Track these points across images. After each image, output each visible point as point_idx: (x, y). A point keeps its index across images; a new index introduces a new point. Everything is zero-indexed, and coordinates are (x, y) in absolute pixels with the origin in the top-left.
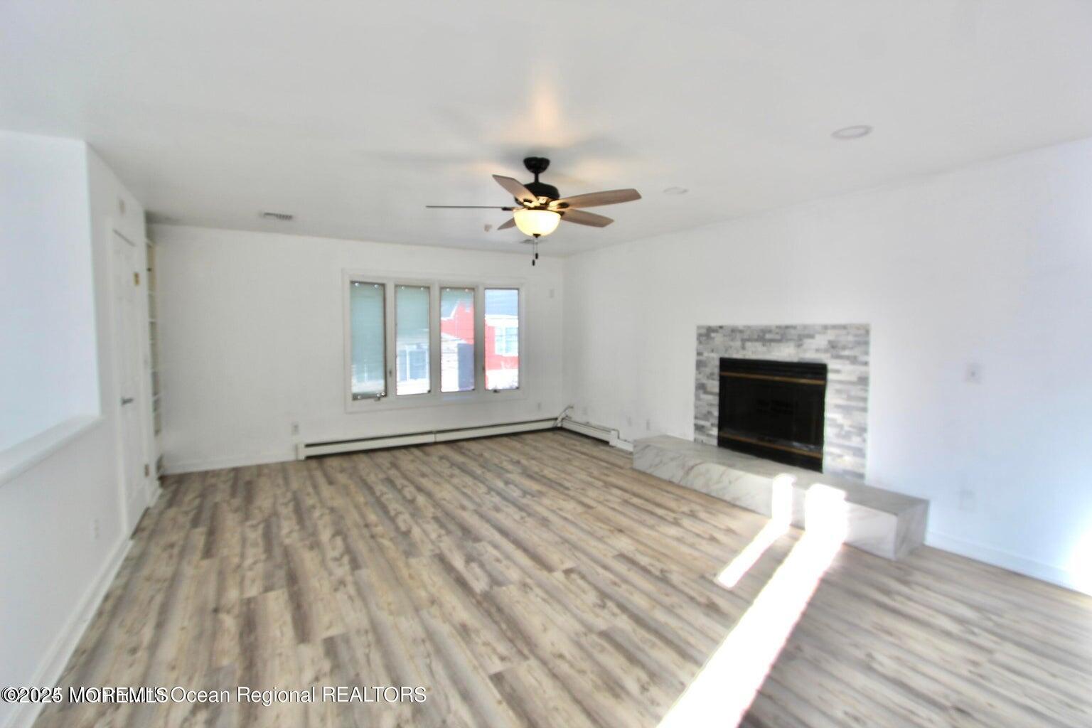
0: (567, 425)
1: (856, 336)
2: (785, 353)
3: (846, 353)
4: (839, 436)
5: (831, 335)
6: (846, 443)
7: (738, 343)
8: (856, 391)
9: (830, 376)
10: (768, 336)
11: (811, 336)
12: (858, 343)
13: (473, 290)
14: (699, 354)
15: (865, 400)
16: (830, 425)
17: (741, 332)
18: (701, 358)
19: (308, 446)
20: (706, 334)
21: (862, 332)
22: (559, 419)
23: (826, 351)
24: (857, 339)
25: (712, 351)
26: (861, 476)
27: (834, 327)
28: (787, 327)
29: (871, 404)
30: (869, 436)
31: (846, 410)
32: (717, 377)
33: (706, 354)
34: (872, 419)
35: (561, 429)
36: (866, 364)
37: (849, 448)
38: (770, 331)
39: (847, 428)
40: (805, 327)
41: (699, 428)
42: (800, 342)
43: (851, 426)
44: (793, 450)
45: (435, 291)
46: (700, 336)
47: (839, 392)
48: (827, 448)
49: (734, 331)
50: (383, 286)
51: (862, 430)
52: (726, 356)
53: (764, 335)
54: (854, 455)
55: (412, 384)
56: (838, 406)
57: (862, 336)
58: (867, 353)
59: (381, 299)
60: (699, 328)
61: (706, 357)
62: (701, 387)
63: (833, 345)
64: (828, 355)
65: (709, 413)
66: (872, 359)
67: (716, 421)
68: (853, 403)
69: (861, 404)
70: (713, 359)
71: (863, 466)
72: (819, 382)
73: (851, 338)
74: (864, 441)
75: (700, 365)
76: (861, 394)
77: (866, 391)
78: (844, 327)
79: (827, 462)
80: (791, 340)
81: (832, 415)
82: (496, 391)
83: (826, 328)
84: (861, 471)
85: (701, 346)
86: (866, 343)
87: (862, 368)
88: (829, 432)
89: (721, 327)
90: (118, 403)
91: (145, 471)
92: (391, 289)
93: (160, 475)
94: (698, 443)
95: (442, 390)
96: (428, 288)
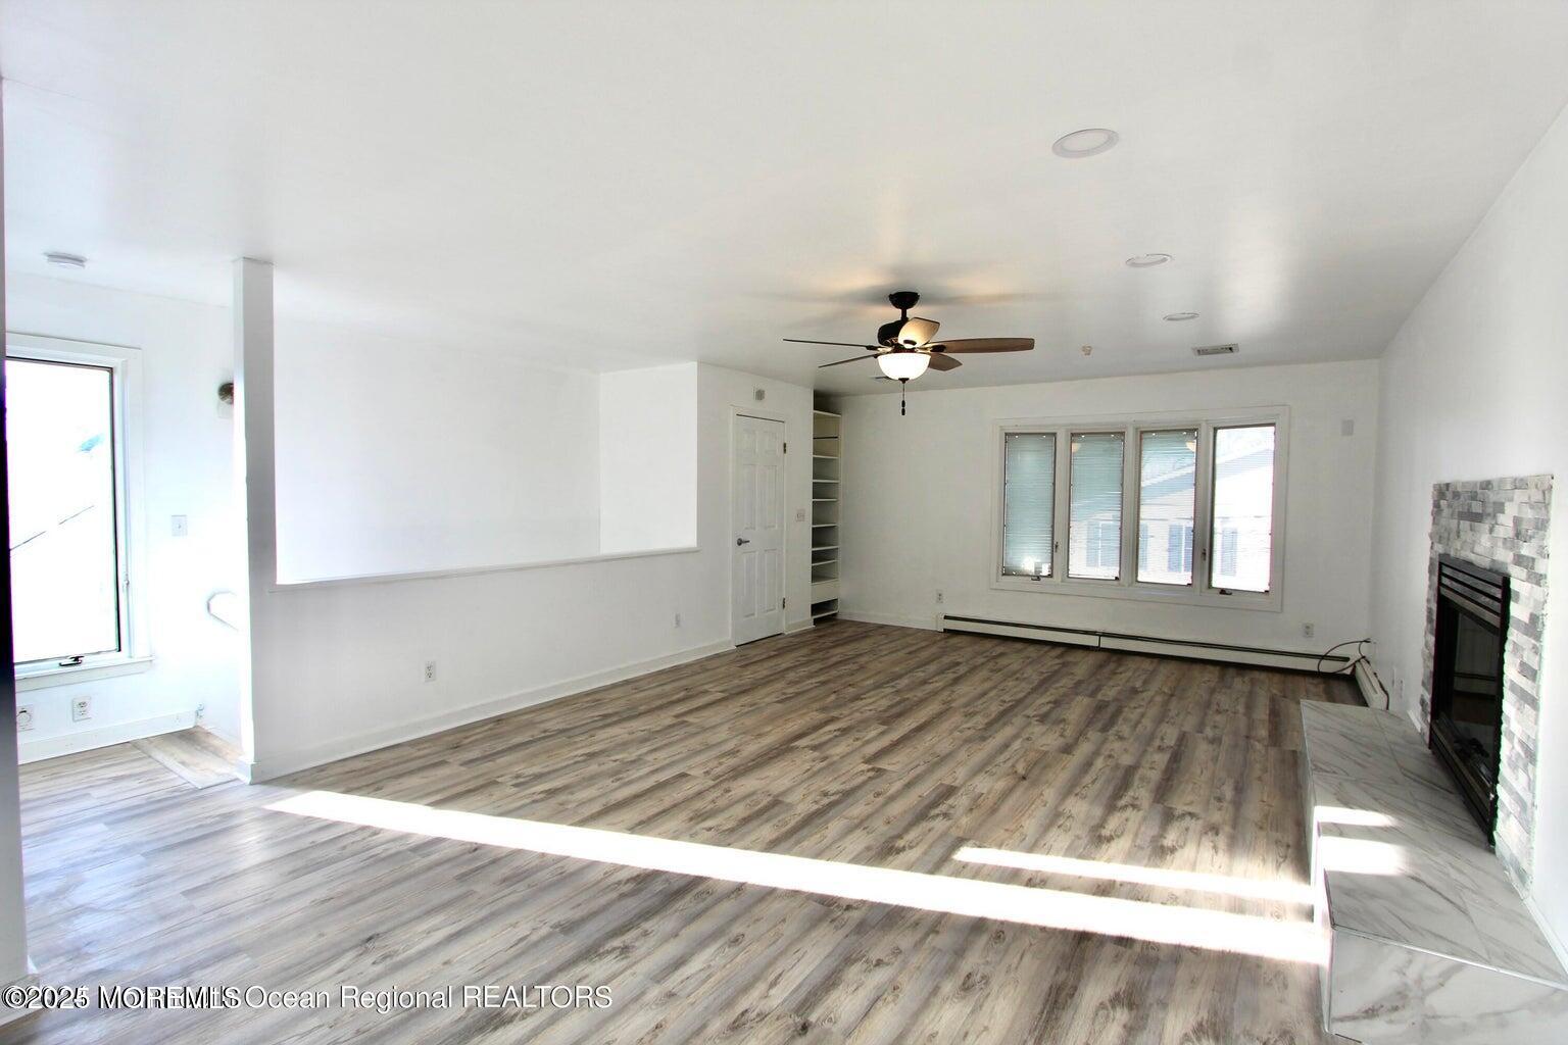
3: (1526, 550)
5: (1516, 505)
12: (1538, 526)
13: (1196, 432)
19: (946, 617)
22: (1352, 661)
23: (1511, 546)
26: (1523, 877)
36: (1543, 580)
45: (1131, 437)
50: (1054, 434)
55: (1093, 560)
58: (1544, 553)
59: (1050, 452)
63: (1517, 531)
64: (1510, 556)
66: (1550, 568)
82: (1223, 591)
84: (1524, 865)
86: (1545, 526)
87: (1540, 591)
90: (731, 542)
91: (781, 602)
92: (1062, 440)
93: (824, 612)
94: (1422, 734)
95: (1140, 579)
96: (1123, 433)
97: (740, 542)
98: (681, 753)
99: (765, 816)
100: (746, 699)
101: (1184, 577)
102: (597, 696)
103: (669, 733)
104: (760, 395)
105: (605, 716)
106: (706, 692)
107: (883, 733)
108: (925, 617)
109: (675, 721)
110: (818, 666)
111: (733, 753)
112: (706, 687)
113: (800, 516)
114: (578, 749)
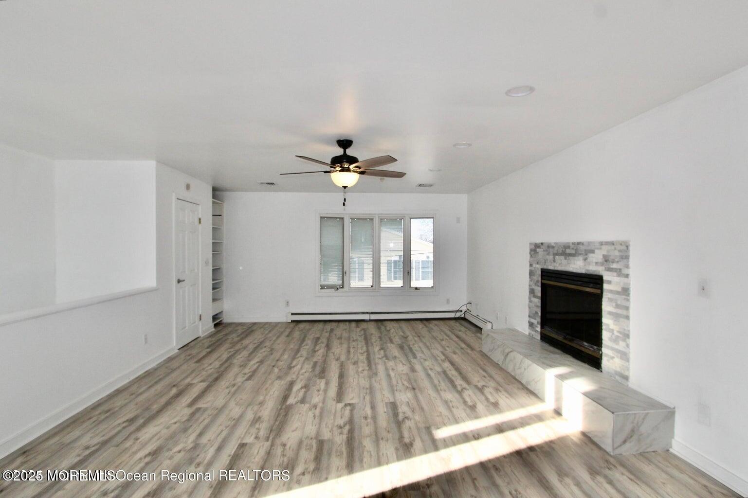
0: (468, 317)
1: (620, 251)
2: (577, 266)
3: (614, 266)
4: (611, 339)
5: (604, 251)
6: (616, 347)
7: (551, 257)
8: (620, 300)
9: (606, 286)
10: (568, 251)
11: (593, 252)
12: (622, 257)
13: (400, 221)
14: (531, 265)
15: (627, 308)
16: (606, 330)
17: (553, 247)
18: (532, 268)
19: (292, 314)
20: (535, 248)
21: (624, 248)
22: (463, 312)
23: (602, 264)
24: (621, 254)
25: (538, 263)
26: (626, 378)
27: (607, 243)
28: (579, 244)
29: (632, 313)
30: (631, 341)
31: (616, 316)
32: (540, 284)
33: (534, 266)
34: (633, 326)
35: (464, 319)
36: (627, 276)
37: (618, 351)
38: (569, 247)
39: (616, 333)
40: (589, 243)
41: (531, 325)
42: (586, 257)
43: (618, 332)
44: (583, 350)
45: (376, 221)
46: (531, 250)
47: (610, 300)
48: (605, 350)
49: (549, 246)
50: (342, 219)
51: (627, 336)
52: (545, 267)
53: (565, 251)
54: (621, 358)
55: (361, 280)
56: (610, 313)
57: (624, 251)
58: (627, 267)
59: (341, 227)
60: (531, 244)
61: (535, 268)
62: (532, 291)
63: (606, 259)
64: (603, 268)
65: (536, 313)
66: (631, 272)
67: (539, 320)
68: (619, 311)
69: (624, 312)
70: (538, 268)
71: (628, 369)
72: (598, 291)
73: (617, 253)
74: (628, 346)
75: (531, 273)
76: (624, 303)
77: (628, 300)
78: (613, 244)
79: (605, 362)
80: (581, 254)
81: (606, 320)
82: (416, 288)
83: (601, 244)
84: (626, 373)
85: (532, 259)
86: (627, 257)
87: (626, 280)
88: (605, 335)
89: (542, 244)
90: (174, 281)
91: (199, 317)
92: (347, 222)
93: (218, 322)
94: (530, 337)
95: (381, 286)
96: (372, 219)
97: (179, 281)
98: (222, 431)
99: (325, 452)
100: (223, 383)
101: (399, 283)
102: (105, 407)
103: (197, 420)
104: (188, 187)
105: (131, 421)
106: (190, 385)
107: (327, 383)
108: (281, 316)
109: (190, 411)
110: (245, 353)
111: (257, 420)
112: (188, 380)
113: (207, 263)
114: (135, 453)
